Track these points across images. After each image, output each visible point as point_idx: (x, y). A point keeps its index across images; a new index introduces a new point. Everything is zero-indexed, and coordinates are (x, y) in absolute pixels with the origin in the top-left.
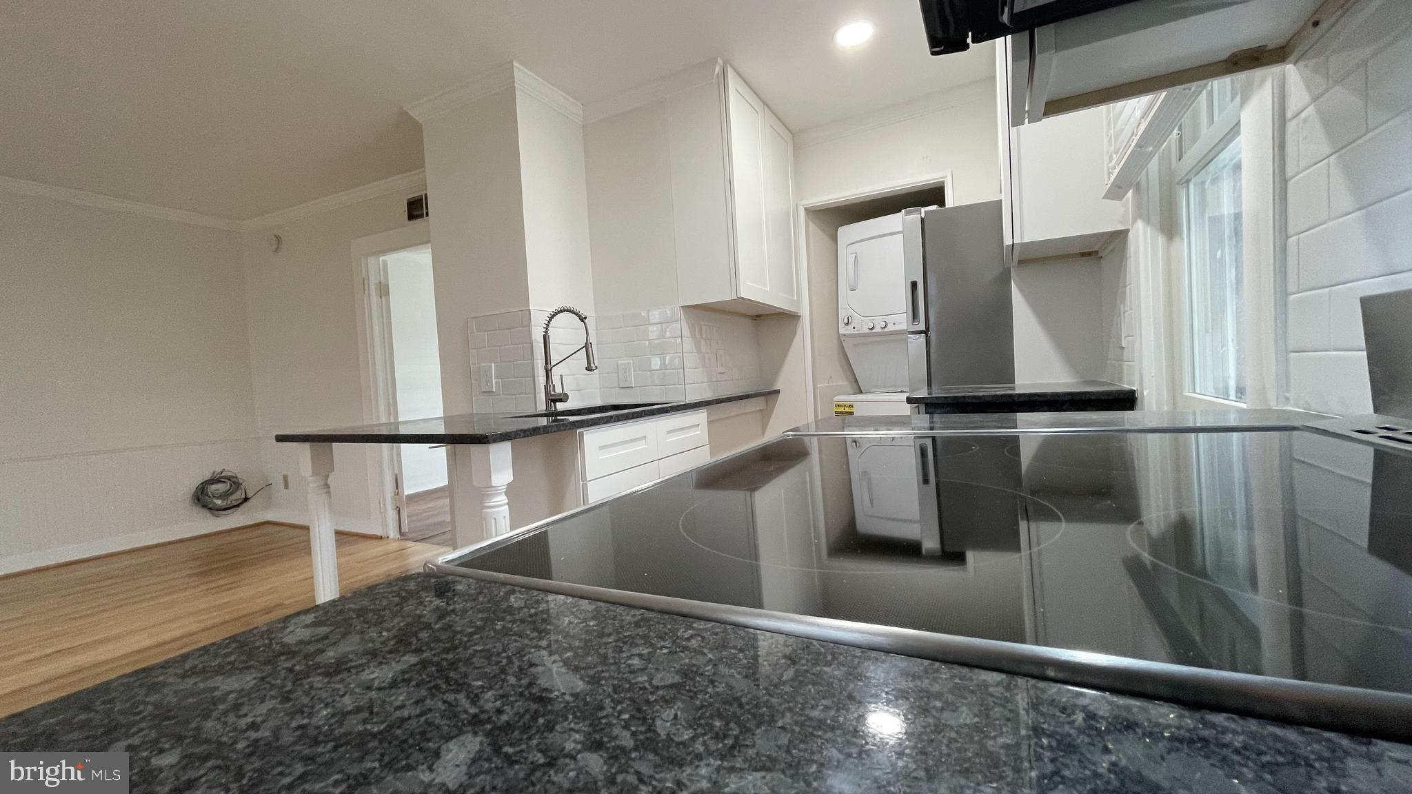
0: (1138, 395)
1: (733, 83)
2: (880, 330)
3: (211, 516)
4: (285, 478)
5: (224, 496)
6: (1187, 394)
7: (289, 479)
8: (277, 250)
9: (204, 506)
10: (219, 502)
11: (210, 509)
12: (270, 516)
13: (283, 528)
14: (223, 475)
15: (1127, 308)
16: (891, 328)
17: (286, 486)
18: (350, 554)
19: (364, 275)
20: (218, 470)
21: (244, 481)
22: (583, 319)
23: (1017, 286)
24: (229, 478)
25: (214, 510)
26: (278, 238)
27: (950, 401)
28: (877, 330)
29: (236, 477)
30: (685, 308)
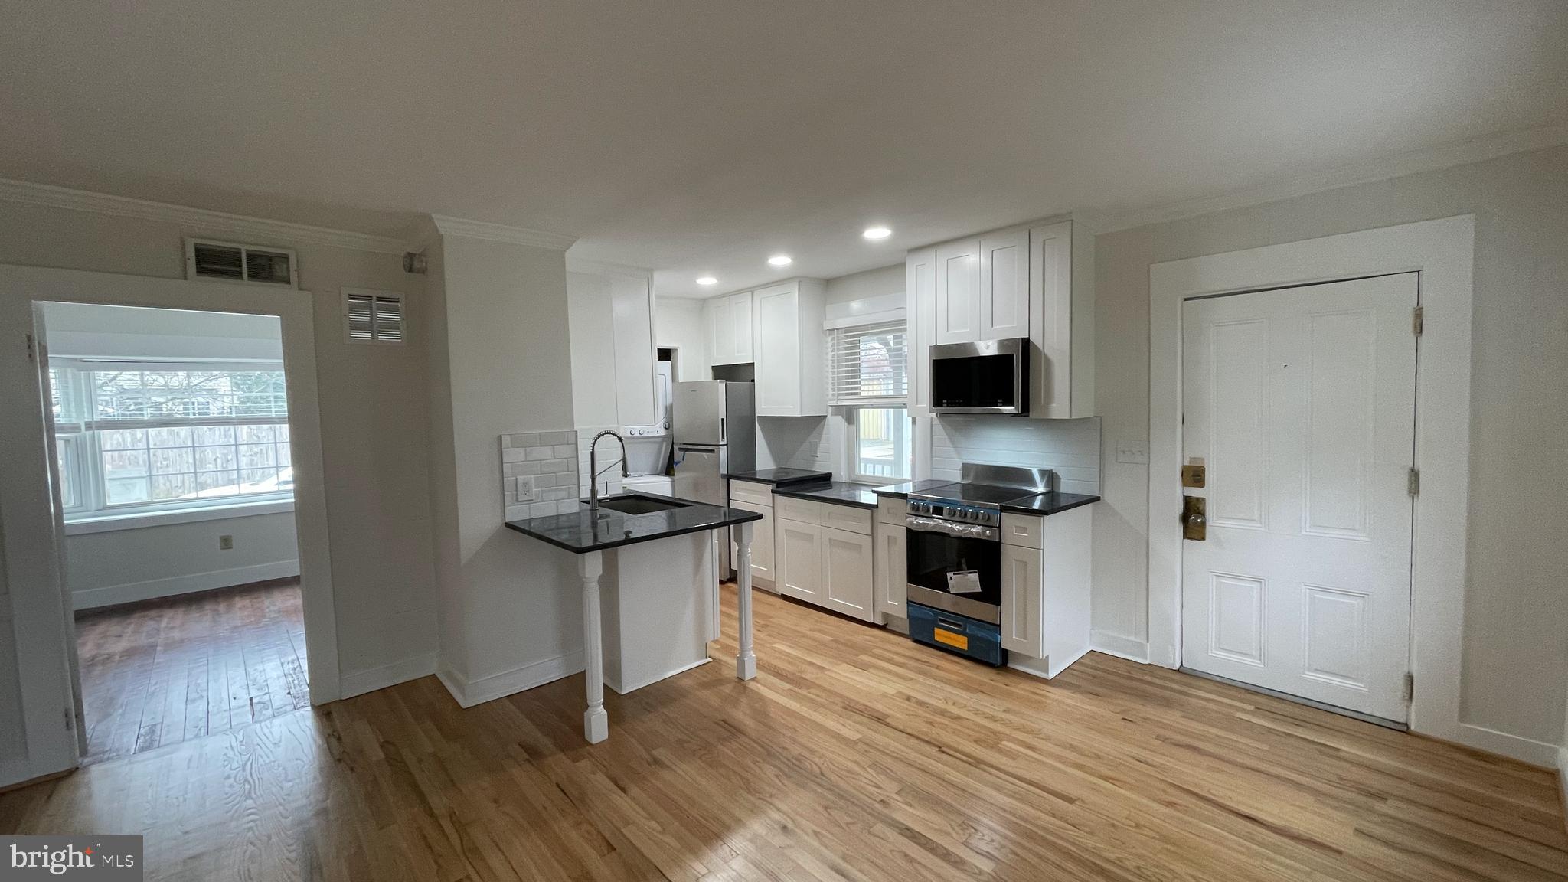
0: (833, 474)
2: (645, 436)
22: (620, 439)
23: (760, 426)
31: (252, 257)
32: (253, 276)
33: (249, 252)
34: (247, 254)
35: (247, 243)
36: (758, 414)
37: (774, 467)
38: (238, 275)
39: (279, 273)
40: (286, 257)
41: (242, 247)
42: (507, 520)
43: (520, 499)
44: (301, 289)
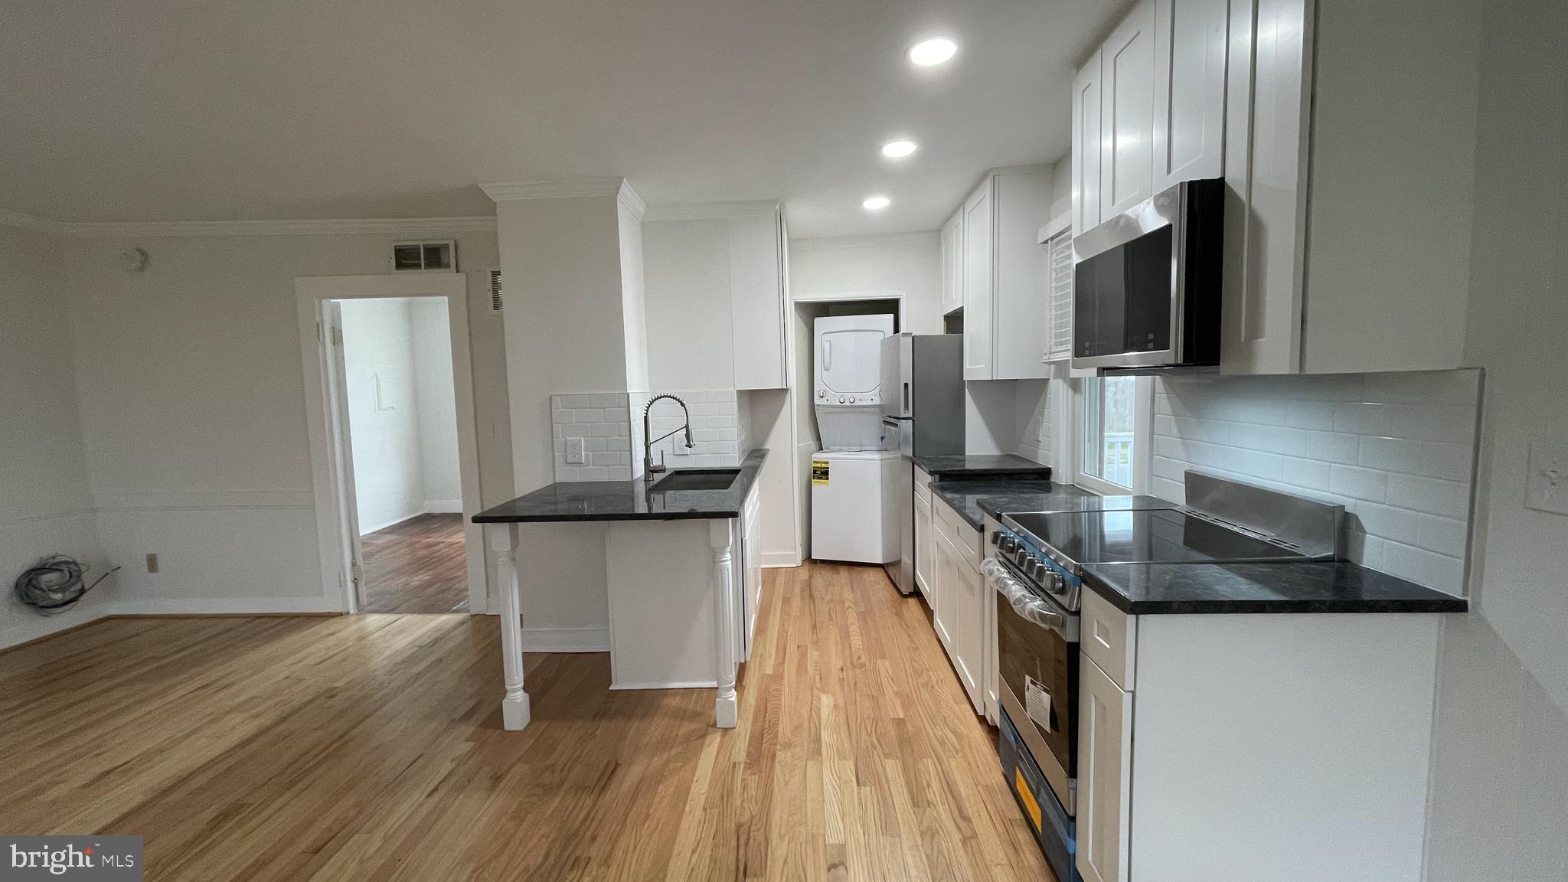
0: (1052, 470)
2: (849, 404)
3: (37, 615)
4: (151, 559)
5: (60, 589)
6: (1082, 473)
7: (159, 558)
9: (33, 604)
11: (40, 607)
12: (115, 609)
14: (56, 560)
15: (1045, 419)
16: (858, 403)
17: (153, 569)
18: (331, 634)
19: (317, 320)
22: (682, 405)
23: (970, 392)
24: (62, 563)
25: (46, 608)
26: (143, 253)
27: (956, 473)
28: (847, 403)
29: (74, 562)
30: (740, 393)
31: (428, 250)
32: (428, 265)
33: (426, 247)
34: (424, 248)
35: (423, 240)
36: (966, 378)
37: (999, 454)
38: (418, 266)
39: (444, 260)
40: (447, 246)
41: (421, 244)
42: (557, 481)
43: (569, 461)
44: (457, 271)
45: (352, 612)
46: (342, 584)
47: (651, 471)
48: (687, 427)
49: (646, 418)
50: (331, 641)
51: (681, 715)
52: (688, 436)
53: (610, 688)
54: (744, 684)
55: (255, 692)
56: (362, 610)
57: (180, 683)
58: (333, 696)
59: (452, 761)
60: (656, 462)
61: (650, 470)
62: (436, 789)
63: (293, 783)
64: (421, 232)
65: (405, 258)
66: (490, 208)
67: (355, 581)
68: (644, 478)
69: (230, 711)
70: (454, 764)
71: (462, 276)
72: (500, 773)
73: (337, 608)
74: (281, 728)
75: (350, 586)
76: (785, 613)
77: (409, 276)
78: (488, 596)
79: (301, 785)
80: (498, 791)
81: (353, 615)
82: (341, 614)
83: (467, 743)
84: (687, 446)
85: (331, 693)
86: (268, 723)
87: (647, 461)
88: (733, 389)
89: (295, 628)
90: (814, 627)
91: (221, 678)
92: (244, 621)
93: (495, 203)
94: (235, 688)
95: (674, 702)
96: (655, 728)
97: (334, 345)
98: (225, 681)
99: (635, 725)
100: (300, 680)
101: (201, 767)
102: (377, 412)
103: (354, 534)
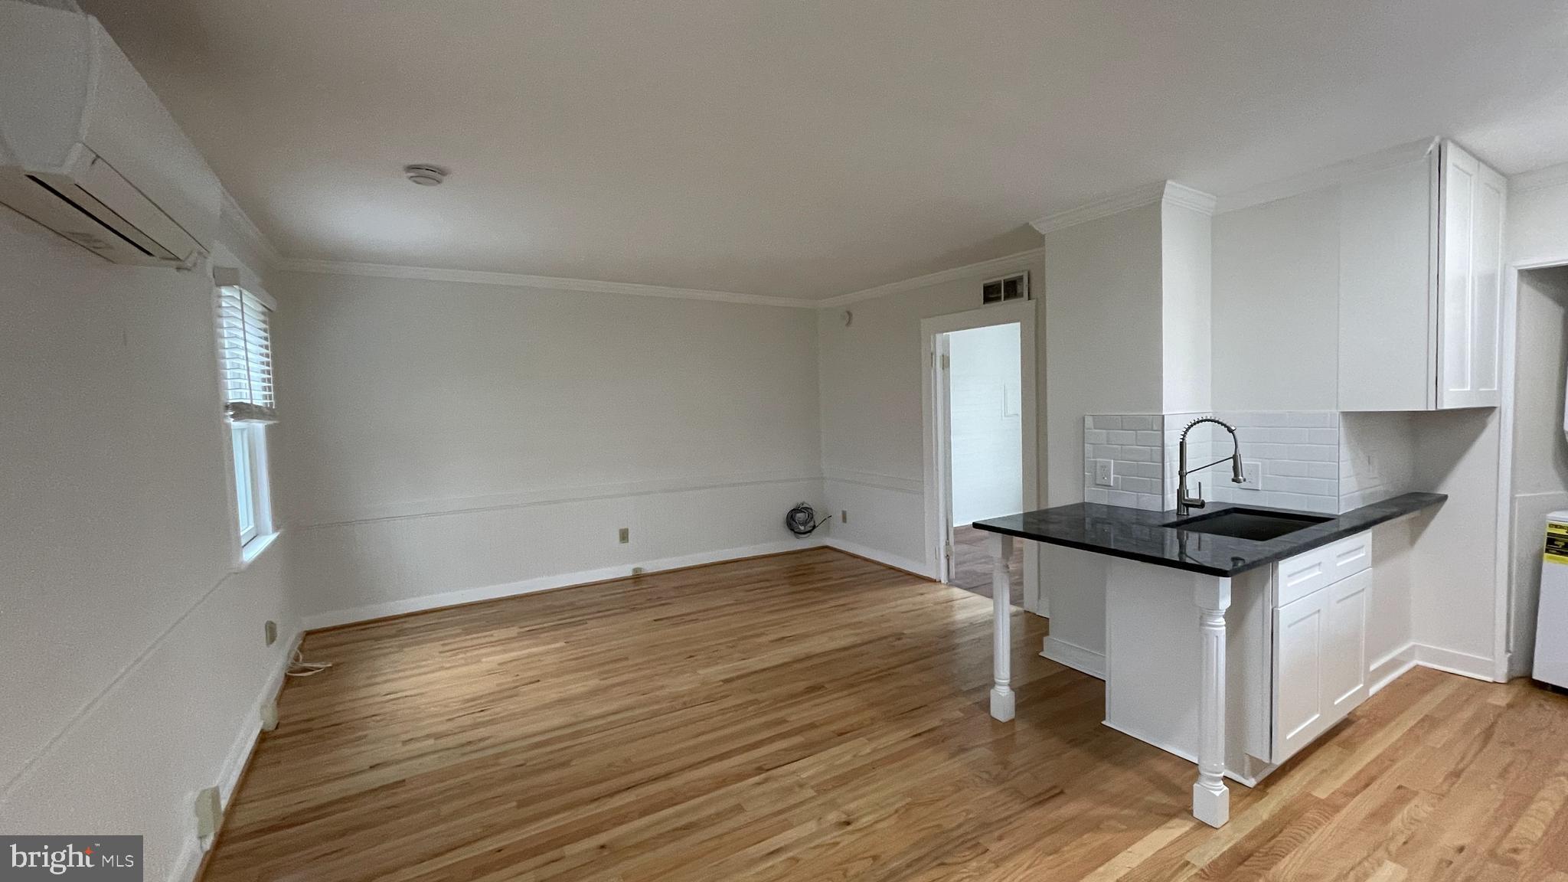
1: (1452, 156)
3: (794, 537)
4: (844, 514)
5: (805, 523)
7: (847, 515)
8: (849, 323)
9: (792, 530)
10: (802, 528)
11: (795, 532)
12: (829, 542)
13: (868, 563)
14: (804, 506)
17: (844, 519)
18: (922, 594)
19: (932, 350)
20: (800, 501)
21: (817, 512)
22: (1230, 431)
24: (806, 508)
25: (798, 533)
26: (849, 313)
29: (811, 509)
30: (1346, 414)
31: (1006, 283)
32: (1007, 297)
33: (1005, 281)
34: (1003, 283)
35: (1002, 276)
38: (998, 299)
39: (1019, 291)
40: (1021, 278)
41: (1002, 279)
42: (1086, 501)
43: (1098, 482)
44: (1029, 299)
45: (943, 582)
46: (937, 558)
47: (1185, 505)
48: (1235, 458)
49: (1182, 445)
50: (919, 599)
51: (1163, 784)
52: (1235, 468)
53: (1103, 723)
54: (1269, 791)
55: (861, 618)
56: (951, 583)
57: (832, 599)
58: (899, 639)
59: (942, 720)
60: (1193, 495)
61: (1183, 502)
62: (920, 734)
63: (852, 686)
64: (999, 270)
65: (991, 293)
66: (1039, 240)
67: (948, 557)
68: (1176, 511)
69: (846, 626)
70: (941, 723)
71: (1033, 302)
72: (966, 747)
73: (933, 576)
74: (864, 648)
75: (943, 561)
76: (1413, 736)
77: (994, 307)
78: (1039, 598)
79: (856, 689)
80: (956, 759)
81: (944, 584)
82: (935, 581)
83: (958, 712)
84: (1233, 480)
85: (899, 636)
86: (859, 642)
87: (1181, 493)
88: (1334, 410)
89: (906, 582)
90: (1456, 774)
91: (853, 603)
92: (882, 568)
93: (1044, 236)
94: (855, 612)
95: (1163, 767)
96: (1120, 780)
97: (943, 369)
98: (851, 606)
99: (1104, 766)
100: (888, 621)
101: (817, 655)
102: (1004, 418)
103: (950, 524)
